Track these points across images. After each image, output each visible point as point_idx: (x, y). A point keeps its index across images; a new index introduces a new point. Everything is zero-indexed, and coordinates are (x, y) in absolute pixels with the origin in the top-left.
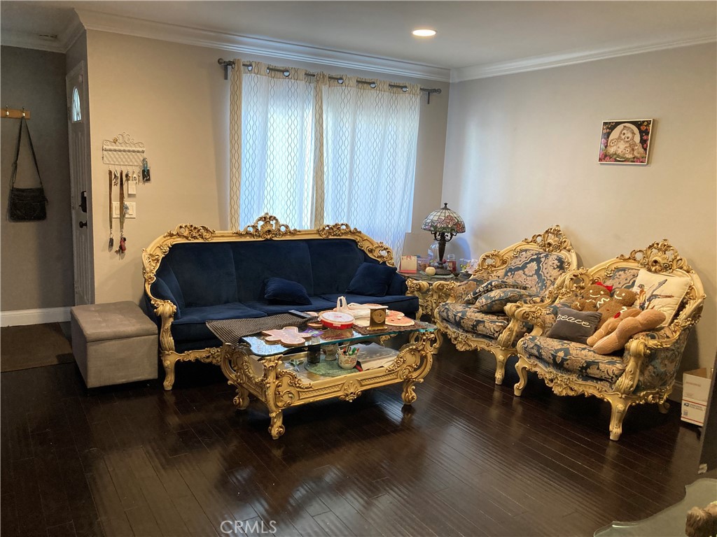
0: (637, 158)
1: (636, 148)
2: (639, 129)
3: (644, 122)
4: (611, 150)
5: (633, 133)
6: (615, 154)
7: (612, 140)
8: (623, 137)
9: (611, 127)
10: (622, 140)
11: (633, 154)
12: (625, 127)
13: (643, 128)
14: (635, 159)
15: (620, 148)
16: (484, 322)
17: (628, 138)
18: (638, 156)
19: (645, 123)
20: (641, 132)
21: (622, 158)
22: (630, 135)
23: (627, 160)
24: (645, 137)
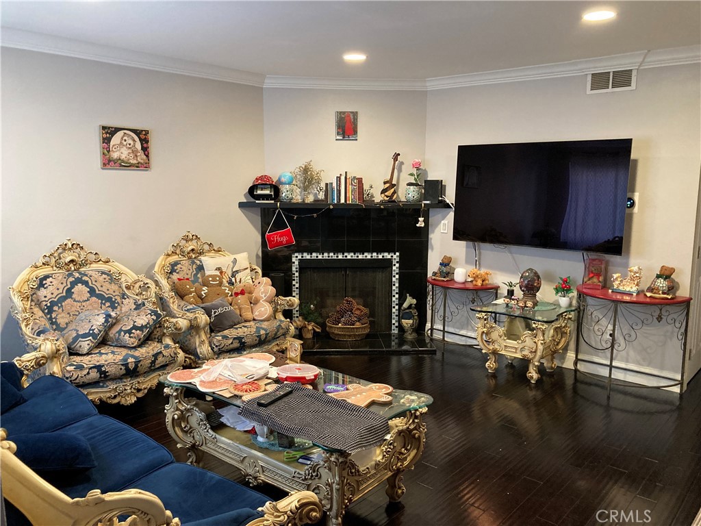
0: (141, 163)
1: (139, 154)
2: (139, 138)
3: (142, 131)
4: (115, 155)
5: (134, 140)
6: (120, 159)
7: (113, 146)
8: (125, 143)
9: (109, 132)
10: (124, 145)
11: (137, 160)
12: (125, 133)
13: (143, 137)
14: (140, 165)
15: (122, 153)
16: (161, 352)
17: (130, 144)
18: (142, 161)
19: (144, 133)
20: (141, 140)
21: (127, 163)
22: (132, 143)
23: (131, 165)
24: (145, 145)
